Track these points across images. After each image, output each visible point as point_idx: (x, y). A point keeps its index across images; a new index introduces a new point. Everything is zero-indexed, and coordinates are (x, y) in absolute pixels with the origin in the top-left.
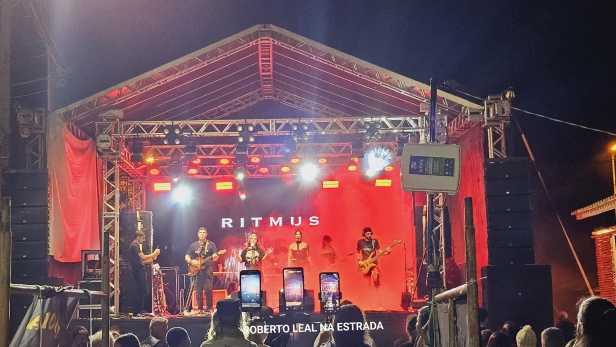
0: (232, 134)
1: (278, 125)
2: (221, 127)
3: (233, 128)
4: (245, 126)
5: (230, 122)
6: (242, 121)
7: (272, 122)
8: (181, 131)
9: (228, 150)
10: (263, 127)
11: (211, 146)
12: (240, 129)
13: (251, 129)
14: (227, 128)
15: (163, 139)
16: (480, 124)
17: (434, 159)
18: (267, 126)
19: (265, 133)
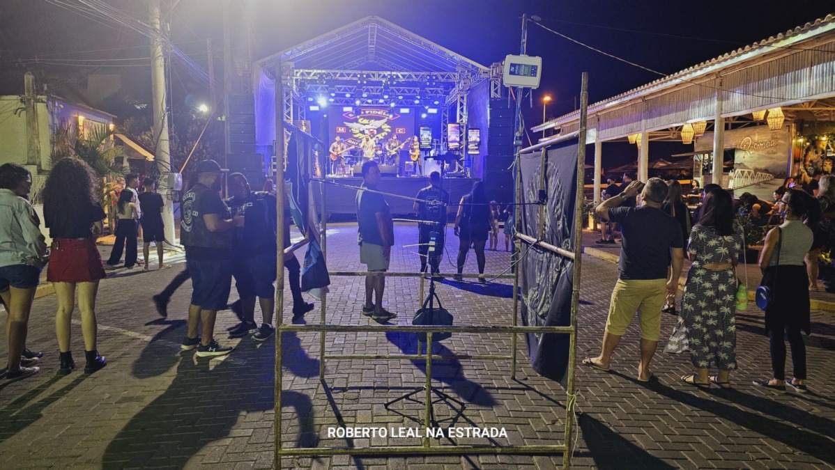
0: (355, 79)
1: (379, 75)
2: (348, 75)
3: (355, 75)
4: (362, 75)
5: (353, 72)
6: (360, 72)
7: (376, 73)
8: (327, 76)
9: (351, 89)
10: (372, 76)
11: (341, 86)
12: (359, 76)
13: (365, 76)
14: (351, 75)
15: (316, 80)
16: (488, 79)
17: (525, 65)
18: (374, 75)
19: (373, 79)
